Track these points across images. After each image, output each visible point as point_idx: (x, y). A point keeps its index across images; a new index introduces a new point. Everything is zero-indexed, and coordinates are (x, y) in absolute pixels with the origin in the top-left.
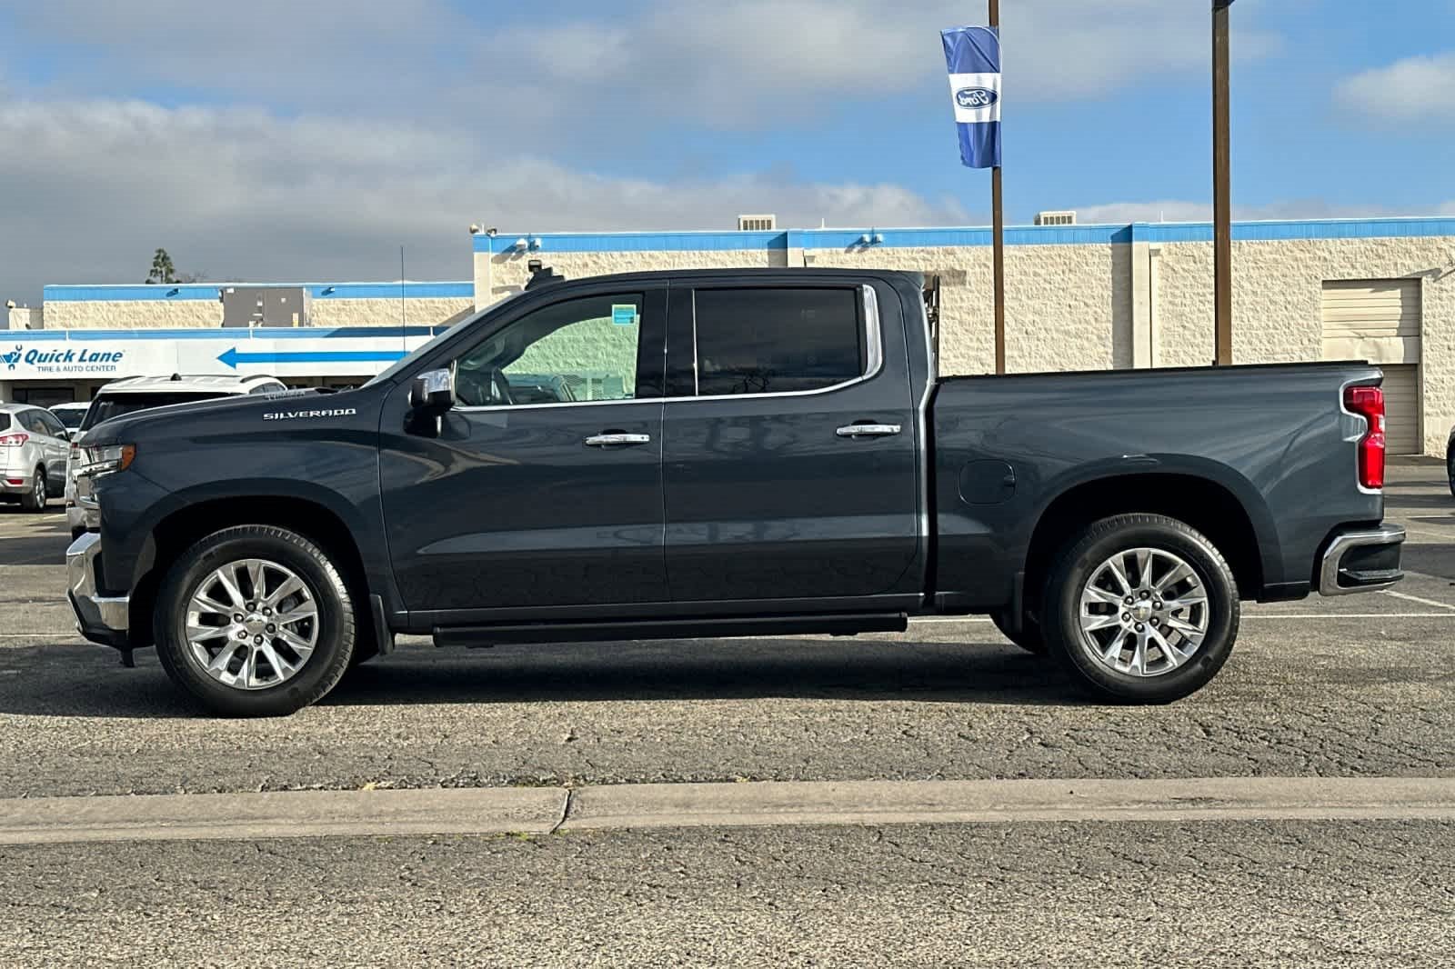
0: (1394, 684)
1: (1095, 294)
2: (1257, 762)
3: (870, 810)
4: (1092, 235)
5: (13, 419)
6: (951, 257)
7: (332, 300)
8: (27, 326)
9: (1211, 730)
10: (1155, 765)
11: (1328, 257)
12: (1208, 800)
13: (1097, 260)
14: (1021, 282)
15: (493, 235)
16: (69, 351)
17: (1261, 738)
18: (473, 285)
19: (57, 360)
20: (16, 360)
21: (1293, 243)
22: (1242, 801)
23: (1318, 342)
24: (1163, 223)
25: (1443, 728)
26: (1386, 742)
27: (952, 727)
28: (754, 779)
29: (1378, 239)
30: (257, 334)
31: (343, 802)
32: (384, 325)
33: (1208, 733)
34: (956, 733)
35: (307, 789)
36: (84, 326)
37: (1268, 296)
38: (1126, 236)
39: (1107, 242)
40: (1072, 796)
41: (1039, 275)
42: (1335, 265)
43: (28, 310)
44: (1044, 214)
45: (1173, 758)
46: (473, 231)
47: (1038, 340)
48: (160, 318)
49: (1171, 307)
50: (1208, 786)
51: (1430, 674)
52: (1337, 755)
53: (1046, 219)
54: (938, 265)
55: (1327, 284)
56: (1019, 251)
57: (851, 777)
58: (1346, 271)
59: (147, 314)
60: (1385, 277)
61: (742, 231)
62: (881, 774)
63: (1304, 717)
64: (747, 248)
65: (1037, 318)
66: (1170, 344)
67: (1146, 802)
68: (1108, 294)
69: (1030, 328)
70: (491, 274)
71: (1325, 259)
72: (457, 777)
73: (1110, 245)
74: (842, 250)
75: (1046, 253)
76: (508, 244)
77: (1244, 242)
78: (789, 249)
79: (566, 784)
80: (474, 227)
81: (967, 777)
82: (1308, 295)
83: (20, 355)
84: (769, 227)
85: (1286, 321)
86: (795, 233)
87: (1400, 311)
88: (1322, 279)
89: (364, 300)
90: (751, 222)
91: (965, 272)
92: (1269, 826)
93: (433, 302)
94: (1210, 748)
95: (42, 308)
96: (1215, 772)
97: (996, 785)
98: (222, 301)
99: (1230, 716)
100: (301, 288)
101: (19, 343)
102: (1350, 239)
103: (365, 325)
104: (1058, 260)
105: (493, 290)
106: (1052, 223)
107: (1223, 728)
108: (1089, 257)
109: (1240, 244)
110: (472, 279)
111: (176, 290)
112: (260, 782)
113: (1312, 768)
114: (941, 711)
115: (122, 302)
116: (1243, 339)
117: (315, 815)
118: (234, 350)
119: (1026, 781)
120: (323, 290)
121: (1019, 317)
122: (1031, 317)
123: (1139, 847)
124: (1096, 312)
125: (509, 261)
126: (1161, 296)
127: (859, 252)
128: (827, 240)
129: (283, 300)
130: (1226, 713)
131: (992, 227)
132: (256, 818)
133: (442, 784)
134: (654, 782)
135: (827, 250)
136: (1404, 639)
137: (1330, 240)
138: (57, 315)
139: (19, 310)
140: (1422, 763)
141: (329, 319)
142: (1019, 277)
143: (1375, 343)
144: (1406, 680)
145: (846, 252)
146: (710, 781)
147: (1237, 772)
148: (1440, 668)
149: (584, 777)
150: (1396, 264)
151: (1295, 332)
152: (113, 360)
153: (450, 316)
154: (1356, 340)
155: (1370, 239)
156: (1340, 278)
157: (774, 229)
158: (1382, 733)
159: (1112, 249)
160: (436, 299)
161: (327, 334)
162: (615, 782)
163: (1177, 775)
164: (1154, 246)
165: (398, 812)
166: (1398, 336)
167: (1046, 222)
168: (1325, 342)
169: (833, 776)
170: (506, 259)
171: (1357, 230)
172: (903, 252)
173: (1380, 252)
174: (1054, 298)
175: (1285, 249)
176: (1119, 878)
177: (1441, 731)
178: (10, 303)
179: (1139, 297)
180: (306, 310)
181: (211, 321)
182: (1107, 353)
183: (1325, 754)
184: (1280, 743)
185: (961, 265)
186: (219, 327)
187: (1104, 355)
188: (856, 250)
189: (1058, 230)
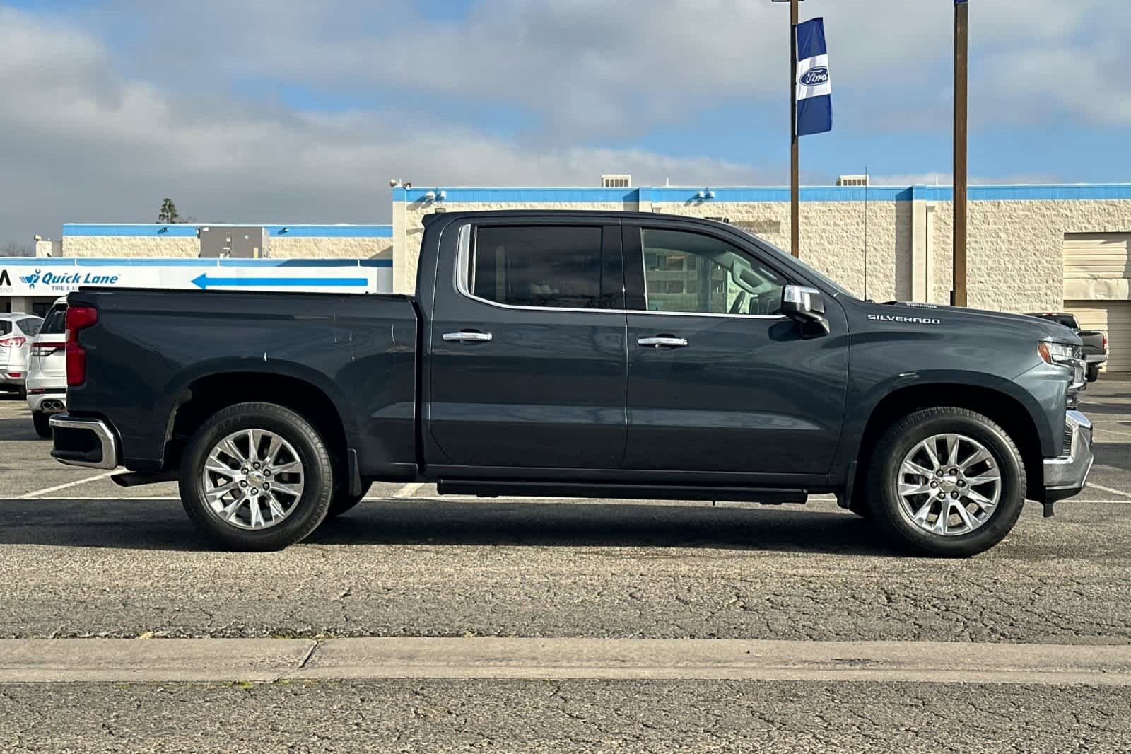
0: (1061, 560)
1: (882, 241)
2: (920, 627)
3: (568, 665)
4: (881, 194)
5: (14, 326)
6: (769, 210)
7: (286, 238)
8: (49, 255)
9: (893, 597)
10: (831, 628)
11: (1069, 214)
12: (865, 661)
13: (884, 215)
14: (824, 230)
15: (408, 188)
16: (77, 274)
17: (933, 605)
18: (391, 228)
19: (67, 281)
20: (35, 281)
21: (1041, 203)
22: (894, 663)
23: (1060, 282)
24: (937, 185)
25: (1091, 600)
26: (1037, 611)
27: (673, 590)
28: (480, 634)
29: (1109, 200)
30: (224, 263)
31: (115, 649)
32: (326, 258)
33: (889, 599)
34: (675, 596)
35: (94, 636)
36: (94, 256)
37: (1021, 245)
38: (908, 195)
39: (893, 200)
40: (748, 655)
41: (839, 226)
42: (1074, 220)
43: (51, 243)
44: (843, 178)
45: (847, 623)
46: (393, 185)
47: (837, 277)
48: (153, 250)
49: (943, 252)
50: (868, 649)
51: (1094, 552)
52: (993, 623)
53: (845, 181)
54: (758, 217)
55: (1068, 236)
56: (822, 206)
57: (565, 635)
58: (1083, 226)
59: (142, 247)
60: (1114, 231)
61: (605, 187)
62: (591, 632)
63: (976, 587)
64: (607, 201)
65: (836, 259)
66: (941, 281)
67: (811, 662)
68: (893, 241)
69: (830, 267)
70: (406, 219)
71: (1067, 216)
72: (226, 629)
73: (895, 202)
74: (682, 204)
75: (844, 208)
76: (420, 195)
77: (1002, 201)
78: (640, 203)
79: (318, 636)
80: (393, 181)
81: (664, 636)
82: (1053, 244)
83: (38, 277)
84: (626, 185)
85: (1035, 266)
86: (644, 190)
87: (1126, 258)
88: (1064, 231)
89: (311, 238)
90: (612, 180)
91: (780, 223)
92: (903, 688)
93: (364, 240)
94: (884, 614)
95: (61, 242)
96: (880, 636)
97: (686, 644)
98: (199, 237)
99: (913, 585)
100: (261, 228)
101: (38, 268)
102: (1086, 200)
103: (310, 257)
104: (853, 213)
105: (407, 231)
106: (850, 184)
107: (904, 596)
108: (878, 211)
109: (999, 203)
110: (391, 223)
111: (165, 229)
112: (56, 629)
113: (966, 633)
114: (669, 576)
115: (123, 238)
116: (1001, 278)
117: (85, 661)
118: (204, 276)
119: (715, 641)
120: (280, 229)
121: (822, 258)
122: (831, 259)
123: (778, 707)
124: (883, 255)
125: (420, 209)
126: (935, 243)
127: (695, 205)
128: (670, 195)
129: (247, 237)
130: (911, 582)
131: (790, 187)
132: (33, 663)
133: (211, 634)
134: (394, 636)
135: (671, 203)
136: (1082, 521)
137: (1071, 201)
138: (73, 247)
139: (43, 242)
140: (1063, 631)
141: (283, 252)
142: (822, 227)
143: (1106, 282)
144: (1072, 557)
145: (685, 205)
146: (443, 636)
147: (900, 637)
148: (1104, 547)
149: (335, 630)
150: (1123, 221)
151: (1042, 273)
152: (111, 281)
153: (378, 252)
154: (1090, 281)
155: (1103, 200)
156: (1078, 231)
157: (630, 186)
158: (1037, 603)
159: (896, 205)
160: (367, 239)
161: (278, 264)
162: (361, 635)
163: (848, 637)
164: (930, 203)
165: (159, 659)
166: (1124, 278)
167: (845, 184)
168: (1065, 281)
169: (549, 633)
170: (418, 207)
171: (1093, 193)
172: (730, 206)
173: (1111, 211)
174: (850, 244)
175: (1034, 207)
176: (745, 737)
177: (1088, 602)
178: (37, 237)
179: (918, 244)
180: (265, 246)
181: (191, 252)
182: (891, 288)
183: (982, 621)
184: (947, 610)
185: (776, 217)
186: (197, 258)
187: (889, 290)
188: (693, 204)
189: (854, 190)
